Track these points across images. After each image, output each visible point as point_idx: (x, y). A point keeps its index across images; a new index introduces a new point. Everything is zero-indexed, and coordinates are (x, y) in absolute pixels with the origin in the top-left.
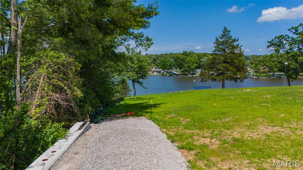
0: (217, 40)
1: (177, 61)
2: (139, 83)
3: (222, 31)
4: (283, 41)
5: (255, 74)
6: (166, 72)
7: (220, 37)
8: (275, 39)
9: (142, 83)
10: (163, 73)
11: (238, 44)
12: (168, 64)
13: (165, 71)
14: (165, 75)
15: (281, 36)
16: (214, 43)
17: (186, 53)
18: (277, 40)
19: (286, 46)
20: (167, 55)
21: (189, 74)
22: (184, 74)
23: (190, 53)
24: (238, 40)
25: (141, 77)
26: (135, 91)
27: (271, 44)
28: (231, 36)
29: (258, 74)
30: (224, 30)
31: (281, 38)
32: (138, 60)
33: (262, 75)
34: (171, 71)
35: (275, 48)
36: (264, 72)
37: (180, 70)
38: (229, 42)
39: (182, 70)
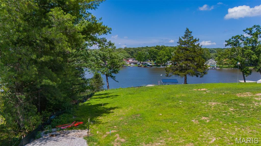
0: (180, 39)
1: (151, 54)
2: (112, 77)
3: (185, 32)
4: (239, 41)
5: (218, 66)
6: (142, 63)
7: (183, 37)
8: (232, 38)
9: (115, 77)
10: (139, 64)
11: (199, 44)
12: (144, 56)
13: (140, 63)
14: (140, 66)
15: (237, 36)
16: (177, 43)
17: (158, 47)
18: (233, 39)
19: (241, 45)
20: (143, 48)
21: (161, 66)
22: (157, 66)
23: (162, 47)
24: (199, 40)
25: (113, 72)
26: (108, 84)
27: (229, 43)
28: (193, 37)
29: (221, 66)
30: (187, 31)
31: (237, 38)
32: (110, 57)
33: (224, 66)
34: (146, 62)
35: (232, 47)
36: (226, 64)
37: (154, 62)
38: (190, 42)
39: (155, 62)
